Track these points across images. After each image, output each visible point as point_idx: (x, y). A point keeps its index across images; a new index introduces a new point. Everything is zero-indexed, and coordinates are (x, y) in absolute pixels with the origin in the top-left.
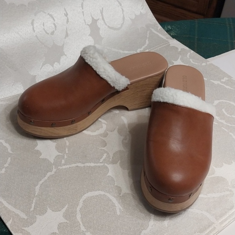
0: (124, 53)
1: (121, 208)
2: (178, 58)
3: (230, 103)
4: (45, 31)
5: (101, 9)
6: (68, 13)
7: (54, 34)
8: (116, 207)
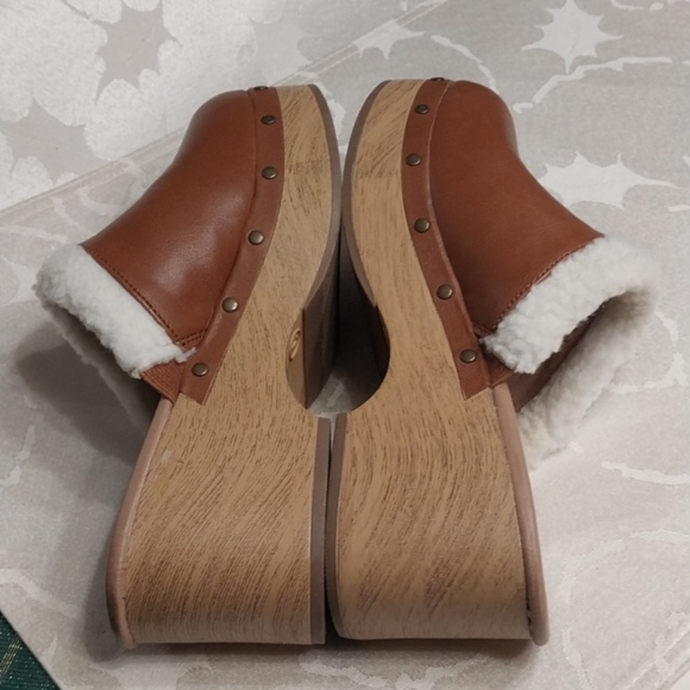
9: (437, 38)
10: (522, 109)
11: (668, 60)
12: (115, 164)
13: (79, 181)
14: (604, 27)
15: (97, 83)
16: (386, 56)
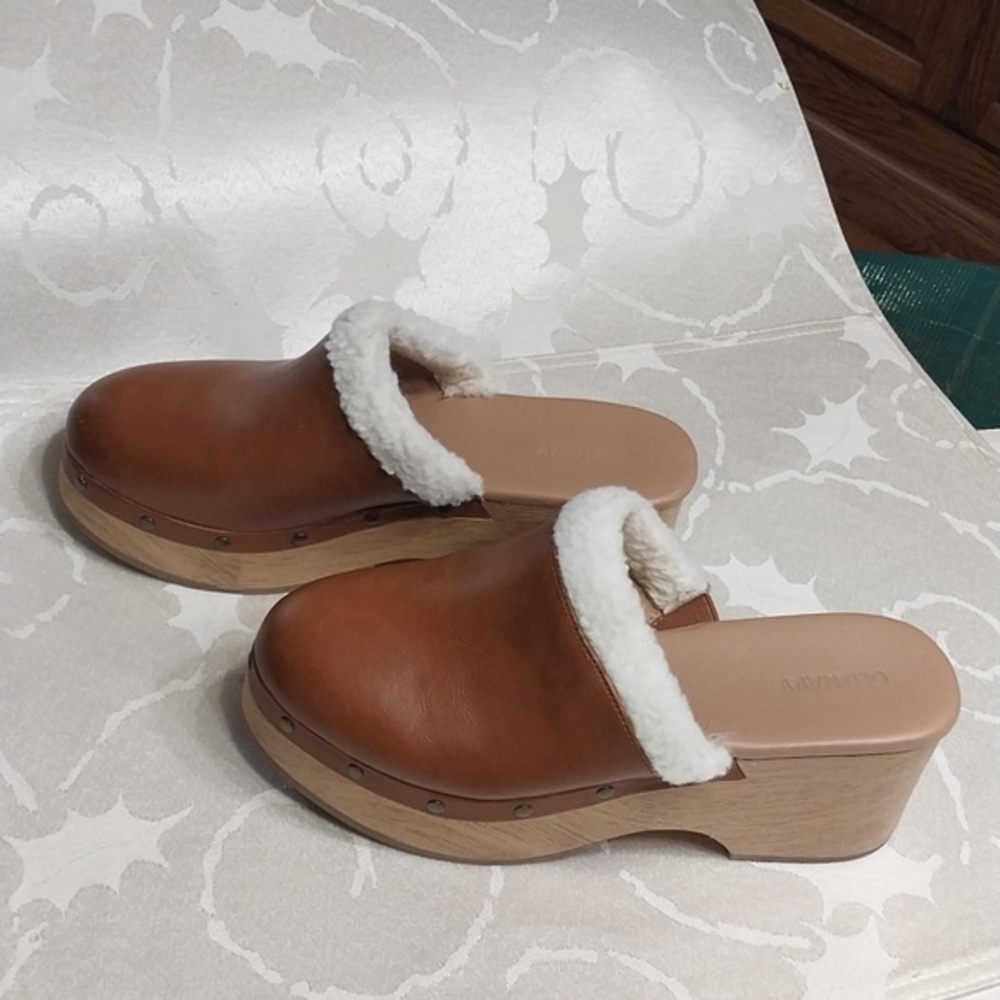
0: (657, 320)
1: (374, 879)
2: (851, 395)
3: (981, 617)
4: (363, 175)
5: (613, 136)
6: (471, 126)
7: (397, 192)
8: (357, 866)
9: (686, 382)
10: (737, 489)
11: (925, 504)
14: (874, 442)
16: (624, 379)
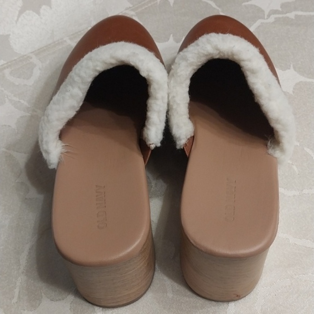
12: (25, 57)
13: (5, 65)
15: (17, 13)
